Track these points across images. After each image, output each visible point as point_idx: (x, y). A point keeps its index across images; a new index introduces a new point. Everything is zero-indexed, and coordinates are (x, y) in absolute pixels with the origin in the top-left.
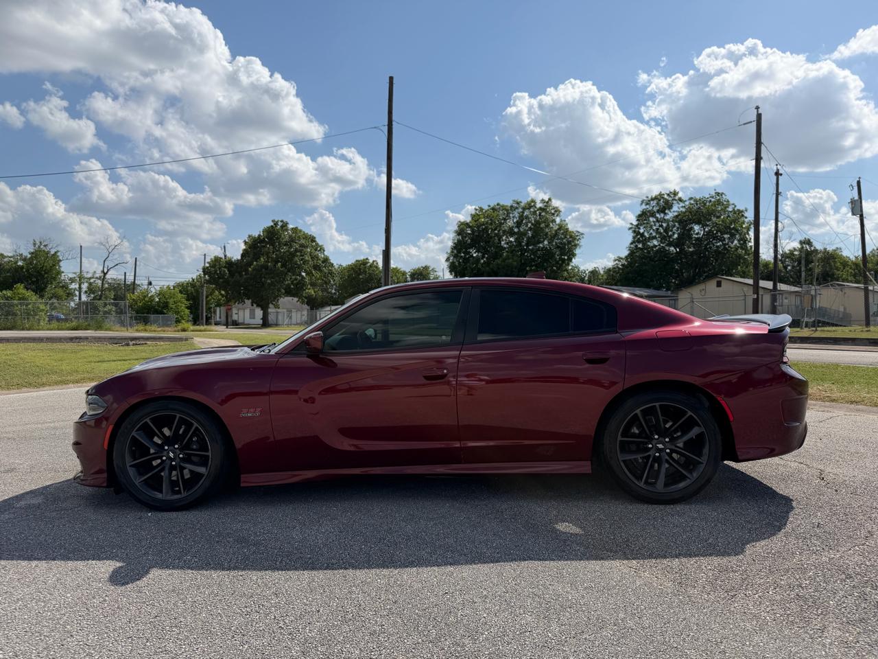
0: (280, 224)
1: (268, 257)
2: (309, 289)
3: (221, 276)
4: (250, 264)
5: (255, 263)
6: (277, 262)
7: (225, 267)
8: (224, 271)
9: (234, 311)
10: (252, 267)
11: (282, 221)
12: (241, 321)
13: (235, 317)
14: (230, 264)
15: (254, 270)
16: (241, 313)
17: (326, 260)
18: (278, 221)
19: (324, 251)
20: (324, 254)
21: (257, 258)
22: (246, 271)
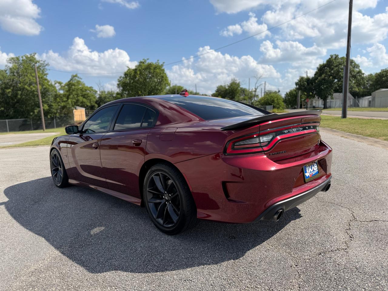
0: (334, 56)
1: (326, 74)
2: (355, 88)
3: (304, 86)
4: (317, 79)
5: (319, 78)
6: (330, 76)
7: (306, 81)
8: (305, 83)
9: (314, 101)
10: (318, 80)
11: (335, 55)
12: (317, 106)
13: (314, 104)
14: (308, 80)
15: (318, 81)
16: (317, 102)
17: (360, 72)
18: (333, 55)
19: (359, 67)
20: (359, 69)
21: (320, 75)
22: (315, 82)
